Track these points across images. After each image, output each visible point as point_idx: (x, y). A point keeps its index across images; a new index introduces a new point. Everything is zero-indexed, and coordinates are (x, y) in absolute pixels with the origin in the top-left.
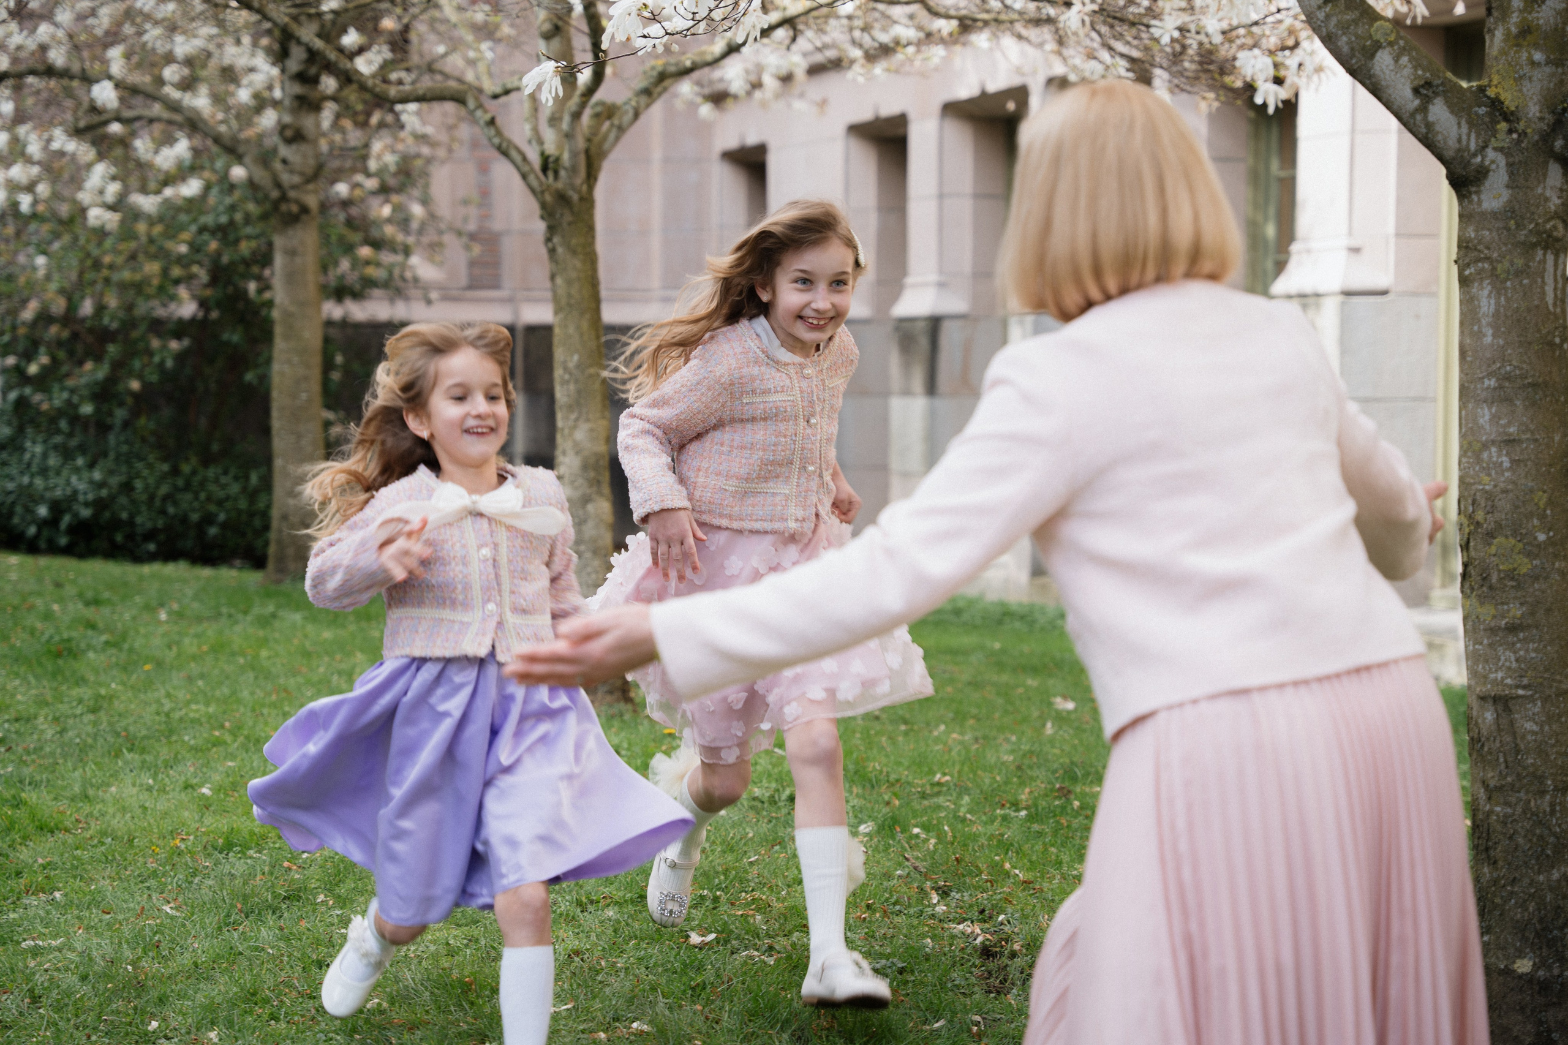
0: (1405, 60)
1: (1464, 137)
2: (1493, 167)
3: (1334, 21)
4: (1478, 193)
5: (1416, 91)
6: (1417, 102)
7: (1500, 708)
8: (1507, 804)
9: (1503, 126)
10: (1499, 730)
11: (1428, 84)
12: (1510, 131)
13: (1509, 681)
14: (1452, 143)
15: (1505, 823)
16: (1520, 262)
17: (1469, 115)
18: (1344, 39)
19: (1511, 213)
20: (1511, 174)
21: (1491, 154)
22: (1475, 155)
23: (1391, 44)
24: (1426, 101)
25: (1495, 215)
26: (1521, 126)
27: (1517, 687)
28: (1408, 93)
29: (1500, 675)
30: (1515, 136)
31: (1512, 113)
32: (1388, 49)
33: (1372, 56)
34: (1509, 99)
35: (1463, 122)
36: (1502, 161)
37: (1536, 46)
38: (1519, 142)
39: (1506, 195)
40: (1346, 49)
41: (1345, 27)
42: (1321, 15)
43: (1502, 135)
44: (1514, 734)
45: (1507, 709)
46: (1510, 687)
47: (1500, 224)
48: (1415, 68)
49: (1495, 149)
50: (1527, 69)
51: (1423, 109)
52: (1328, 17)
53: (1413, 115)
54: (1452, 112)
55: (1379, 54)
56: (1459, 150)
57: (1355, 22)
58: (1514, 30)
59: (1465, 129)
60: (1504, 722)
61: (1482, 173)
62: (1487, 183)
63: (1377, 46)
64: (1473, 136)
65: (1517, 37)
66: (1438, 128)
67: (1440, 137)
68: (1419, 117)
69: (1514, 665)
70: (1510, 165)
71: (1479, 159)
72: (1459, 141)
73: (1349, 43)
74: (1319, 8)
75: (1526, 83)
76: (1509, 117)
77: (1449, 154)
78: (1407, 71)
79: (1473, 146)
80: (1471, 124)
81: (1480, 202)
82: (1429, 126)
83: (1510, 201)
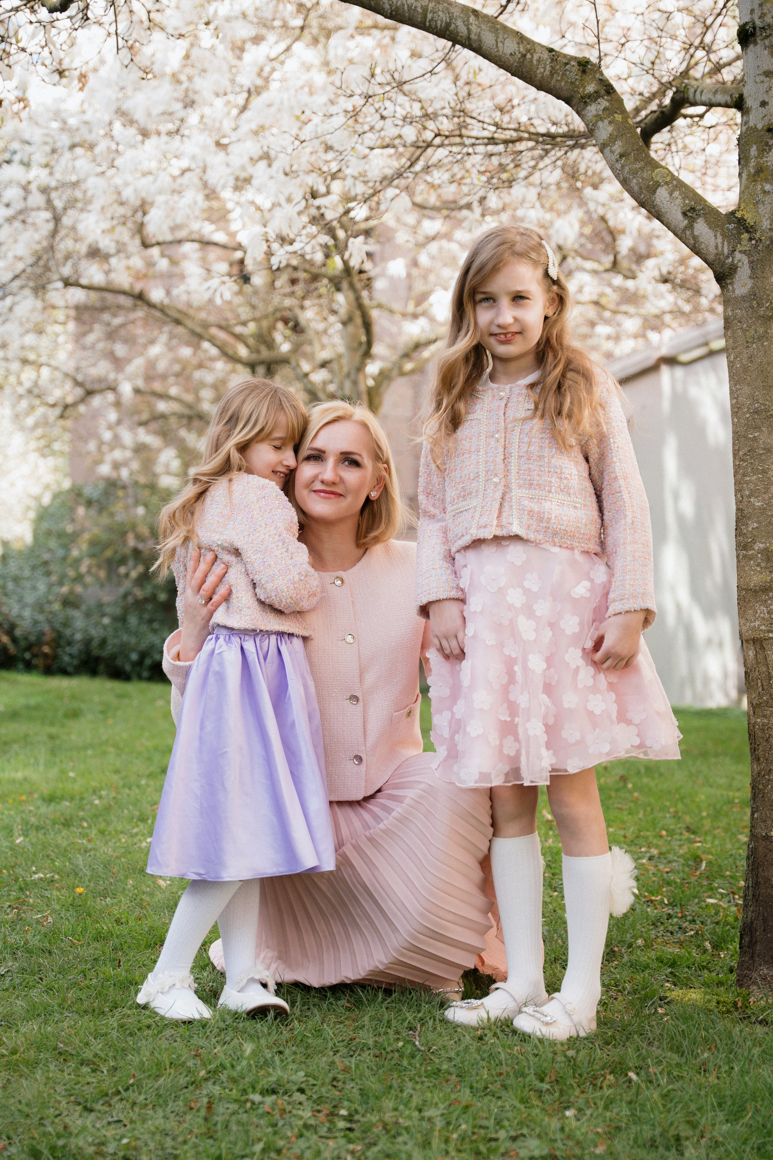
0: (676, 194)
1: (720, 245)
2: (740, 264)
3: (627, 169)
4: (732, 284)
5: (684, 214)
6: (686, 222)
7: (758, 647)
8: (765, 716)
9: (746, 236)
10: (758, 663)
11: (693, 209)
12: (750, 239)
13: (763, 628)
14: (712, 249)
15: (763, 730)
16: (761, 330)
17: (722, 229)
18: (635, 181)
19: (753, 295)
20: (752, 269)
21: (738, 255)
22: (728, 257)
23: (667, 183)
24: (692, 221)
25: (743, 298)
26: (758, 235)
27: (769, 631)
28: (680, 216)
29: (757, 623)
30: (753, 242)
31: (752, 227)
32: (666, 187)
33: (654, 192)
34: (750, 218)
35: (718, 235)
36: (745, 259)
37: (766, 180)
38: (756, 246)
39: (750, 283)
40: (636, 188)
41: (634, 173)
42: (618, 166)
43: (745, 242)
44: (767, 665)
45: (763, 648)
46: (764, 632)
47: (747, 305)
48: (684, 199)
49: (740, 252)
50: (761, 196)
51: (690, 226)
52: (623, 167)
53: (684, 231)
54: (710, 228)
55: (659, 190)
56: (717, 254)
57: (642, 169)
58: (752, 171)
59: (720, 240)
60: (760, 657)
61: (733, 269)
62: (737, 276)
63: (657, 185)
64: (726, 243)
65: (754, 175)
66: (701, 239)
67: (703, 246)
68: (688, 233)
69: (767, 616)
70: (751, 262)
71: (730, 260)
72: (717, 247)
73: (638, 184)
74: (617, 161)
75: (760, 206)
76: (749, 229)
77: (711, 257)
78: (679, 201)
79: (726, 251)
80: (724, 235)
81: (734, 291)
82: (695, 238)
83: (752, 288)
